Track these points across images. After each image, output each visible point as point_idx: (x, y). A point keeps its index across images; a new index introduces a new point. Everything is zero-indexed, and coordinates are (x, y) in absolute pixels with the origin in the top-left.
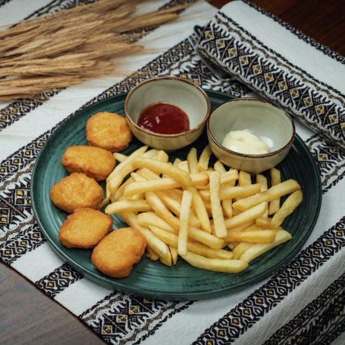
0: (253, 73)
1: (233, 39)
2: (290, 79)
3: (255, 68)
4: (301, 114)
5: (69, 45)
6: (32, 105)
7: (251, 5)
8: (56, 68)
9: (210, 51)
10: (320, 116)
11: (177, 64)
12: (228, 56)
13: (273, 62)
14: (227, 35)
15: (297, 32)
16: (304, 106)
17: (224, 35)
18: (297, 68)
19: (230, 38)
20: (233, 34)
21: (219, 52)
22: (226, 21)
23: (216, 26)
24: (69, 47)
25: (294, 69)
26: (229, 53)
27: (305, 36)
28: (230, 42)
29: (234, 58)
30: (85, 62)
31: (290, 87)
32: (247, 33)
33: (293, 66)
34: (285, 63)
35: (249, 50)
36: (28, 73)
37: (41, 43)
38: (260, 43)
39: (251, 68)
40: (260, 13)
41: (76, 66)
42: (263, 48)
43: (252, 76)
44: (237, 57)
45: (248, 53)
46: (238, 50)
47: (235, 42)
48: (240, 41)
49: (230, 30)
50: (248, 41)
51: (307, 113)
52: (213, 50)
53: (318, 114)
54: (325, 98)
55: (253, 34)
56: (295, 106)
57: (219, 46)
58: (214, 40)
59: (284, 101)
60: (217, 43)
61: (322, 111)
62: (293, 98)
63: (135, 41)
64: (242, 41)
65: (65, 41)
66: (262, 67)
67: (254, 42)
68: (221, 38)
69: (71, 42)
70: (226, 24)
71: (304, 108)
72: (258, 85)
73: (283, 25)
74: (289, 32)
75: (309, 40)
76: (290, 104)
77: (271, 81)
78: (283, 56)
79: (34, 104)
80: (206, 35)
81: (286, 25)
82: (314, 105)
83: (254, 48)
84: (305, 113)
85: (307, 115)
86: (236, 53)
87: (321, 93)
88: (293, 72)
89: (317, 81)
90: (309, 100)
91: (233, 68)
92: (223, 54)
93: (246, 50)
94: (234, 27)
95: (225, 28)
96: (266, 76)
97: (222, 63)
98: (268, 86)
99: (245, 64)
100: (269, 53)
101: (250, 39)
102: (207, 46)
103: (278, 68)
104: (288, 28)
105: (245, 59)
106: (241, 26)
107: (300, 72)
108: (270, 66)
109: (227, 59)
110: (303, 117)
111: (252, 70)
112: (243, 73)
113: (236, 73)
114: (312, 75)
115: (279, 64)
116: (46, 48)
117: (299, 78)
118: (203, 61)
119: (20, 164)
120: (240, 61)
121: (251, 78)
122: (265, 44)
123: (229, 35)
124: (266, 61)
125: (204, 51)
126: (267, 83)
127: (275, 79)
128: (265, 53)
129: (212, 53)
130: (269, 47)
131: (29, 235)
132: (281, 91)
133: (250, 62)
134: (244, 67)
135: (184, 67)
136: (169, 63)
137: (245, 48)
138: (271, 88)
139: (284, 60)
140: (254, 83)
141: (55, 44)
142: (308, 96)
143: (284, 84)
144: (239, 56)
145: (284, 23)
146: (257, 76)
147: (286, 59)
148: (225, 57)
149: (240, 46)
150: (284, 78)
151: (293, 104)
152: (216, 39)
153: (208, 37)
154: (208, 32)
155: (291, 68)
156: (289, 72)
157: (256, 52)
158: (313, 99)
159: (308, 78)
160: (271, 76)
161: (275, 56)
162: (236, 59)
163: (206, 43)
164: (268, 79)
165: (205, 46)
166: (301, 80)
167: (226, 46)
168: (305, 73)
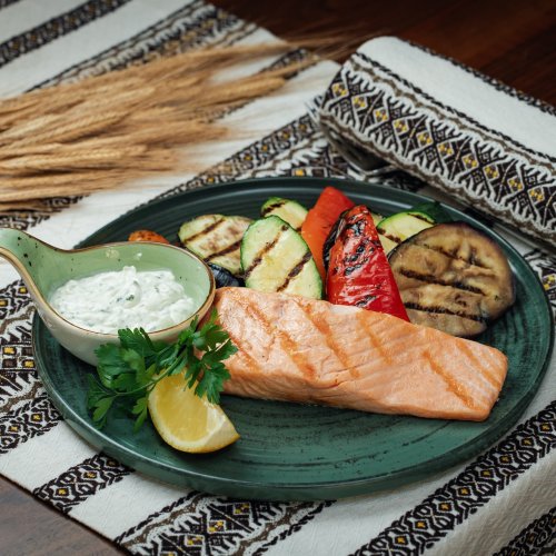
0: (417, 147)
1: (382, 93)
2: (482, 149)
3: (420, 136)
4: (503, 209)
5: (97, 122)
6: (30, 220)
8: (78, 158)
9: (342, 118)
10: (538, 206)
11: (287, 153)
12: (374, 122)
13: (452, 125)
14: (370, 88)
15: (494, 82)
16: (510, 192)
17: (366, 88)
18: (494, 132)
19: (376, 92)
20: (380, 86)
21: (357, 117)
22: (369, 65)
24: (97, 126)
25: (489, 134)
26: (375, 116)
27: (508, 88)
28: (377, 100)
29: (384, 124)
30: (128, 149)
31: (483, 163)
32: (406, 83)
33: (488, 130)
34: (473, 126)
35: (409, 109)
36: (27, 168)
37: (47, 121)
38: (428, 97)
39: (414, 137)
40: (428, 55)
41: (113, 155)
42: (433, 105)
43: (416, 151)
44: (390, 122)
45: (408, 113)
46: (389, 110)
47: (385, 98)
48: (393, 95)
49: (377, 79)
50: (407, 95)
51: (515, 204)
52: (346, 115)
53: (534, 204)
54: (546, 176)
55: (416, 85)
56: (493, 195)
57: (357, 106)
58: (349, 98)
59: (474, 189)
60: (353, 102)
61: (541, 197)
62: (489, 181)
64: (397, 95)
65: (88, 116)
66: (433, 133)
67: (418, 96)
68: (360, 93)
69: (101, 118)
70: (370, 72)
71: (508, 196)
72: (428, 166)
73: (468, 71)
74: (479, 80)
75: (514, 92)
76: (485, 193)
77: (448, 155)
78: (469, 115)
79: (35, 218)
80: (334, 91)
81: (474, 71)
82: (527, 188)
83: (419, 105)
84: (510, 205)
85: (514, 208)
86: (387, 114)
87: (537, 168)
88: (487, 138)
89: (531, 151)
90: (517, 181)
91: (383, 142)
92: (365, 120)
93: (404, 110)
94: (384, 75)
95: (367, 78)
96: (440, 147)
97: (364, 136)
98: (445, 165)
99: (404, 132)
100: (445, 112)
101: (411, 91)
102: (337, 110)
103: (460, 134)
104: (477, 76)
105: (403, 123)
106: (394, 71)
108: (447, 132)
109: (372, 127)
110: (508, 214)
111: (416, 141)
112: (401, 149)
113: (388, 151)
114: (521, 142)
115: (463, 127)
116: (55, 129)
117: (498, 147)
118: (332, 145)
119: (9, 307)
120: (395, 127)
121: (415, 156)
122: (438, 100)
123: (374, 88)
124: (440, 124)
125: (332, 119)
126: (442, 160)
127: (456, 151)
128: (437, 112)
129: (345, 120)
130: (445, 104)
131: (26, 416)
132: (467, 171)
133: (411, 128)
134: (401, 137)
135: (298, 157)
136: (272, 151)
137: (403, 106)
138: (450, 167)
139: (472, 121)
140: (421, 163)
141: (71, 123)
142: (516, 174)
143: (472, 158)
144: (392, 119)
145: (471, 69)
146: (425, 150)
147: (475, 119)
148: (368, 124)
149: (394, 104)
150: (472, 148)
151: (489, 192)
152: (351, 95)
153: (338, 94)
154: (337, 85)
155: (484, 132)
156: (481, 139)
157: (421, 112)
158: (524, 178)
159: (514, 147)
160: (448, 148)
161: (455, 116)
162: (388, 126)
163: (335, 104)
164: (444, 153)
165: (333, 110)
166: (502, 149)
167: (369, 107)
168: (509, 139)
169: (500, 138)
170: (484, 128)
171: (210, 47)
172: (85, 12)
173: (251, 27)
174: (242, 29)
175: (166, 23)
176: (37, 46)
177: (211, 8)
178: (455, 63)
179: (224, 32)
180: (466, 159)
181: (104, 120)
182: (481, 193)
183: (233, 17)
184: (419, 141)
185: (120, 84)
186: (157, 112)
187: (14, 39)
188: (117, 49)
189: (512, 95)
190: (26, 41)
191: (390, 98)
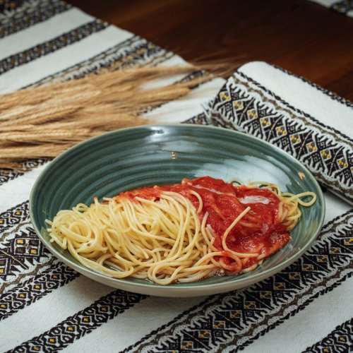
0: (276, 136)
1: (253, 99)
2: (320, 139)
3: (278, 129)
4: (334, 180)
5: (59, 112)
6: (10, 175)
8: (42, 135)
9: (226, 115)
12: (247, 119)
13: (300, 122)
14: (245, 95)
15: (331, 93)
16: (338, 169)
17: (243, 95)
18: (329, 128)
19: (249, 98)
20: (253, 94)
21: (236, 115)
22: (245, 80)
23: (233, 87)
24: (59, 115)
25: (325, 129)
26: (248, 115)
27: (340, 98)
28: (250, 103)
29: (254, 120)
30: (77, 131)
31: (320, 148)
32: (270, 93)
33: (324, 126)
34: (315, 123)
35: (272, 110)
36: (7, 140)
38: (284, 103)
39: (274, 130)
40: (286, 74)
41: (66, 134)
42: (288, 108)
43: (275, 139)
44: (258, 119)
45: (270, 114)
46: (258, 111)
47: (255, 103)
48: (261, 101)
49: (250, 90)
50: (270, 101)
51: (341, 177)
52: (229, 113)
55: (277, 94)
56: (326, 170)
57: (236, 107)
58: (231, 102)
59: (314, 166)
60: (234, 105)
62: (324, 160)
64: (264, 101)
66: (287, 128)
67: (278, 102)
68: (239, 99)
69: (62, 109)
70: (246, 85)
71: (337, 171)
74: (320, 92)
75: (344, 101)
76: (321, 169)
77: (297, 143)
78: (312, 115)
79: (14, 174)
80: (221, 97)
81: (317, 86)
82: (350, 166)
83: (278, 108)
84: (338, 177)
85: (341, 180)
86: (257, 114)
88: (324, 132)
90: (343, 161)
91: (253, 133)
92: (241, 117)
93: (268, 111)
94: (255, 87)
95: (244, 88)
96: (292, 137)
97: (240, 128)
98: (294, 149)
99: (267, 126)
100: (295, 113)
101: (273, 99)
102: (222, 110)
103: (306, 129)
104: (318, 89)
105: (267, 120)
106: (262, 85)
108: (297, 127)
109: (246, 122)
110: (337, 184)
111: (275, 132)
112: (265, 137)
113: (256, 139)
114: (347, 135)
115: (308, 124)
116: (31, 115)
117: (331, 138)
120: (261, 123)
121: (274, 142)
122: (291, 104)
123: (248, 96)
124: (292, 122)
125: (219, 116)
126: (292, 146)
127: (303, 141)
128: (291, 113)
129: (228, 117)
130: (296, 107)
131: (30, 286)
132: (309, 153)
133: (272, 123)
134: (265, 129)
137: (267, 108)
138: (297, 151)
139: (314, 120)
141: (42, 111)
142: (343, 156)
143: (313, 145)
144: (259, 117)
145: (315, 84)
146: (281, 139)
147: (316, 119)
148: (243, 120)
149: (261, 107)
150: (313, 138)
151: (324, 169)
152: (232, 100)
153: (224, 99)
154: (223, 93)
155: (322, 127)
156: (319, 132)
157: (280, 112)
158: (348, 159)
159: (342, 138)
160: (297, 138)
161: (303, 116)
162: (257, 122)
163: (221, 106)
164: (294, 142)
165: (220, 110)
166: (334, 139)
167: (245, 108)
168: (339, 132)
169: (333, 132)
170: (322, 125)
171: (141, 66)
172: (60, 41)
173: (170, 54)
174: (164, 55)
175: (114, 50)
176: (26, 62)
177: (144, 41)
178: (304, 80)
179: (152, 57)
180: (309, 146)
181: (64, 111)
182: (318, 169)
183: (158, 48)
184: (277, 132)
185: (78, 88)
186: (101, 107)
187: (12, 57)
188: (79, 66)
189: (342, 103)
190: (19, 58)
191: (259, 102)
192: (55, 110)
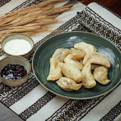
0: (100, 30)
2: (114, 32)
3: (100, 28)
5: (30, 20)
7: (99, 4)
9: (83, 22)
11: (71, 27)
12: (90, 24)
13: (107, 26)
15: (117, 15)
16: (119, 43)
17: (89, 15)
18: (117, 28)
19: (91, 17)
21: (86, 22)
22: (89, 10)
23: (86, 12)
25: (115, 29)
26: (91, 22)
27: (120, 16)
31: (114, 36)
32: (97, 15)
33: (115, 28)
35: (98, 21)
37: (19, 20)
38: (102, 19)
39: (99, 28)
40: (102, 7)
42: (103, 21)
43: (99, 31)
44: (94, 24)
46: (94, 21)
48: (95, 18)
49: (91, 14)
52: (84, 21)
55: (100, 15)
56: (116, 43)
58: (85, 17)
59: (112, 41)
60: (86, 19)
62: (115, 40)
63: (54, 18)
64: (96, 18)
66: (103, 28)
67: (100, 18)
68: (87, 17)
72: (102, 35)
73: (111, 12)
74: (113, 14)
76: (114, 42)
77: (106, 33)
78: (111, 23)
81: (112, 12)
83: (100, 20)
84: (119, 46)
91: (92, 28)
92: (88, 23)
94: (93, 13)
95: (89, 13)
96: (105, 31)
97: (88, 26)
98: (105, 35)
99: (97, 27)
100: (106, 22)
101: (99, 17)
105: (97, 25)
106: (95, 12)
107: (118, 30)
108: (106, 28)
111: (99, 29)
112: (96, 30)
113: (93, 30)
115: (110, 27)
116: (21, 22)
117: (117, 32)
118: (80, 25)
121: (99, 32)
122: (104, 19)
124: (105, 26)
125: (81, 21)
127: (108, 32)
128: (104, 22)
129: (84, 22)
130: (106, 20)
132: (110, 37)
135: (73, 28)
138: (107, 36)
139: (112, 25)
141: (25, 20)
143: (111, 34)
146: (101, 31)
150: (112, 32)
153: (83, 16)
154: (82, 14)
157: (101, 22)
160: (106, 31)
161: (108, 24)
163: (82, 18)
164: (105, 33)
167: (89, 20)
181: (31, 20)
191: (94, 18)
192: (29, 20)
